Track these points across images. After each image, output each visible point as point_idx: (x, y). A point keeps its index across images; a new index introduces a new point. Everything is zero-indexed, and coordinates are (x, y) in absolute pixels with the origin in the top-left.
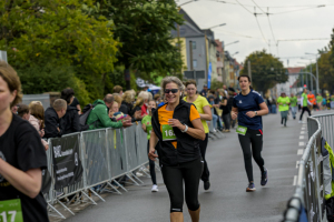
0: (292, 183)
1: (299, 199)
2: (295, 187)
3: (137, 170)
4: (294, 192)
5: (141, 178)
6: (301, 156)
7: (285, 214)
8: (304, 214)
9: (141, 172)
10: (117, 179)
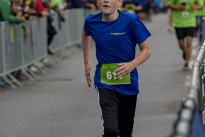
0: (183, 83)
1: (193, 100)
2: (189, 88)
3: (32, 65)
4: (189, 93)
5: (36, 73)
6: (196, 56)
7: (180, 113)
8: (197, 114)
9: (36, 67)
10: (12, 74)
